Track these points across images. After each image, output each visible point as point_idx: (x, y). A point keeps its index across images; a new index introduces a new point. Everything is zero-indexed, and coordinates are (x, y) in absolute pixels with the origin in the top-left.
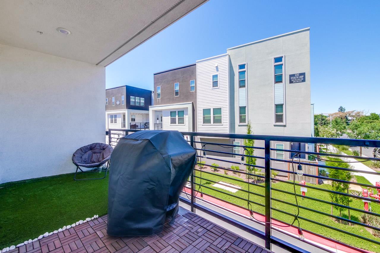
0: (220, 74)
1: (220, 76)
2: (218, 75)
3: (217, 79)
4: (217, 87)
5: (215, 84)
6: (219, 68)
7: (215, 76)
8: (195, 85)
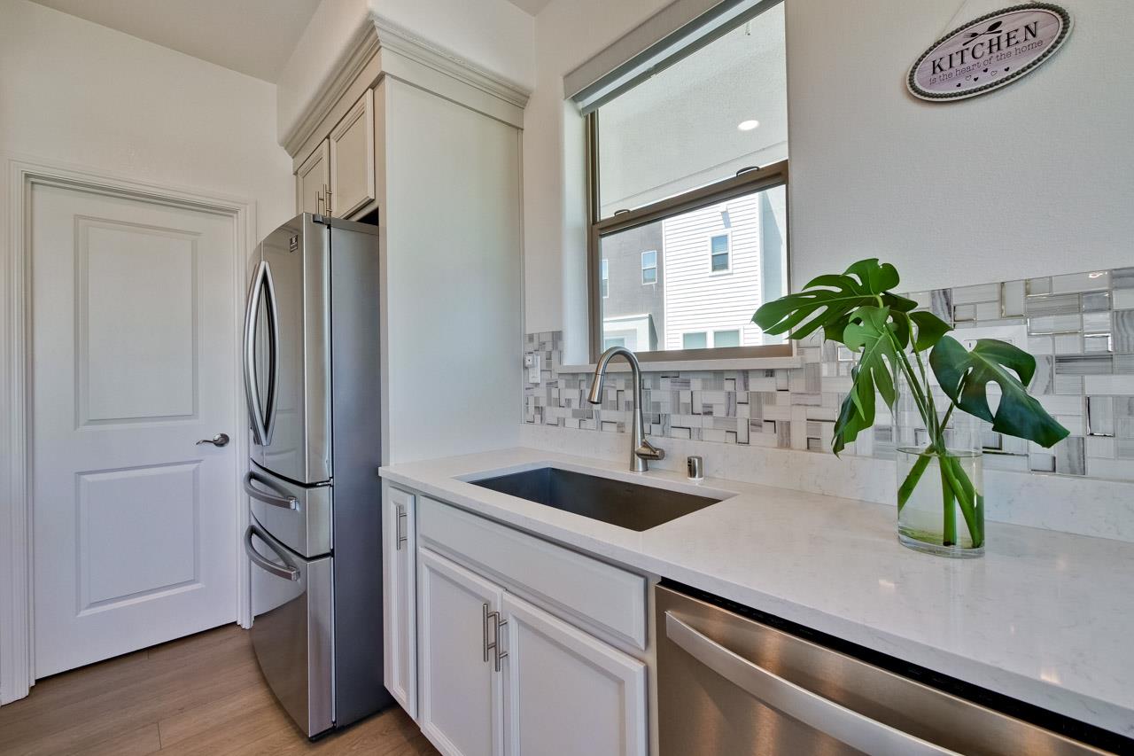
0: (734, 234)
1: (735, 238)
2: (729, 237)
3: (727, 248)
4: (725, 272)
5: (720, 262)
6: (730, 216)
7: (719, 241)
8: (655, 266)
